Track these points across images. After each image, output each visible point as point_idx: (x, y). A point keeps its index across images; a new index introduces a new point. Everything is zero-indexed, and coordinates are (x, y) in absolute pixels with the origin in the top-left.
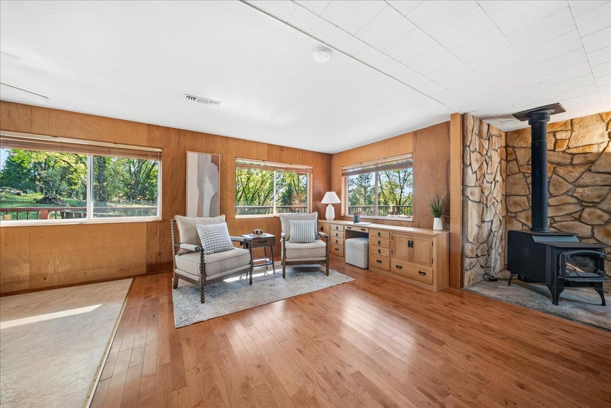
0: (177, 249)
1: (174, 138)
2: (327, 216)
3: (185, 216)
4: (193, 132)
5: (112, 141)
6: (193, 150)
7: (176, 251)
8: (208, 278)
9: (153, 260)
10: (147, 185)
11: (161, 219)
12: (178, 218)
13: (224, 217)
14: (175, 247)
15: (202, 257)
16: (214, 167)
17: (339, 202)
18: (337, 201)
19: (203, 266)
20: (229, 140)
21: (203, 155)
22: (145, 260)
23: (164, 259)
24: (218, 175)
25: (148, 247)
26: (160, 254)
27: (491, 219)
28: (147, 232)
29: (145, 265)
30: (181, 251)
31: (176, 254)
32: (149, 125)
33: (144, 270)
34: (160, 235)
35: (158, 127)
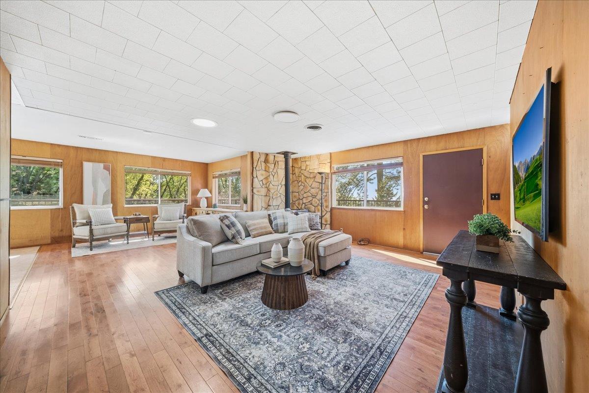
0: (74, 224)
1: (72, 152)
2: (201, 205)
3: (82, 204)
4: (88, 148)
5: (22, 155)
6: (89, 161)
7: (74, 225)
8: (94, 238)
9: (57, 234)
10: (41, 176)
11: (62, 207)
12: (75, 206)
13: (111, 205)
14: (73, 223)
15: (91, 227)
16: (106, 172)
17: (211, 196)
18: (209, 195)
19: (91, 231)
20: (118, 153)
21: (97, 164)
22: (50, 234)
23: (65, 233)
24: (110, 178)
25: (52, 226)
26: (62, 230)
27: (278, 204)
28: (51, 216)
29: (50, 238)
30: (77, 224)
31: (74, 227)
32: (51, 144)
33: (49, 241)
34: (62, 218)
35: (59, 146)
